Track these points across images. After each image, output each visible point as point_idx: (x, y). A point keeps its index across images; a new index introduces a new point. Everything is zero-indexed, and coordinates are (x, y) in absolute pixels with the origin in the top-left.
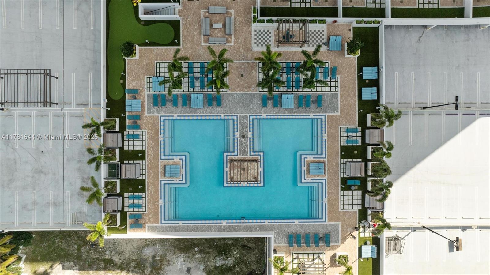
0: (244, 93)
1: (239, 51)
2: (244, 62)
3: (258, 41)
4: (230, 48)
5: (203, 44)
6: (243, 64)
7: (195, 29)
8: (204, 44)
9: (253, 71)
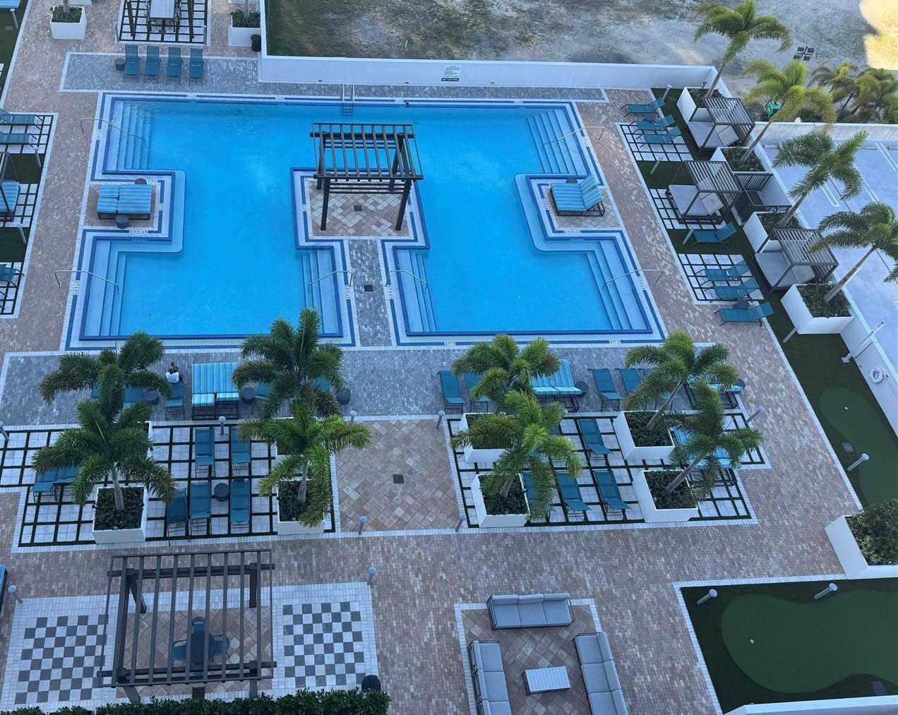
0: (384, 418)
1: (423, 580)
2: (399, 533)
3: (347, 627)
4: (466, 589)
5: (591, 604)
6: (402, 524)
7: (642, 673)
8: (586, 602)
9: (354, 496)
